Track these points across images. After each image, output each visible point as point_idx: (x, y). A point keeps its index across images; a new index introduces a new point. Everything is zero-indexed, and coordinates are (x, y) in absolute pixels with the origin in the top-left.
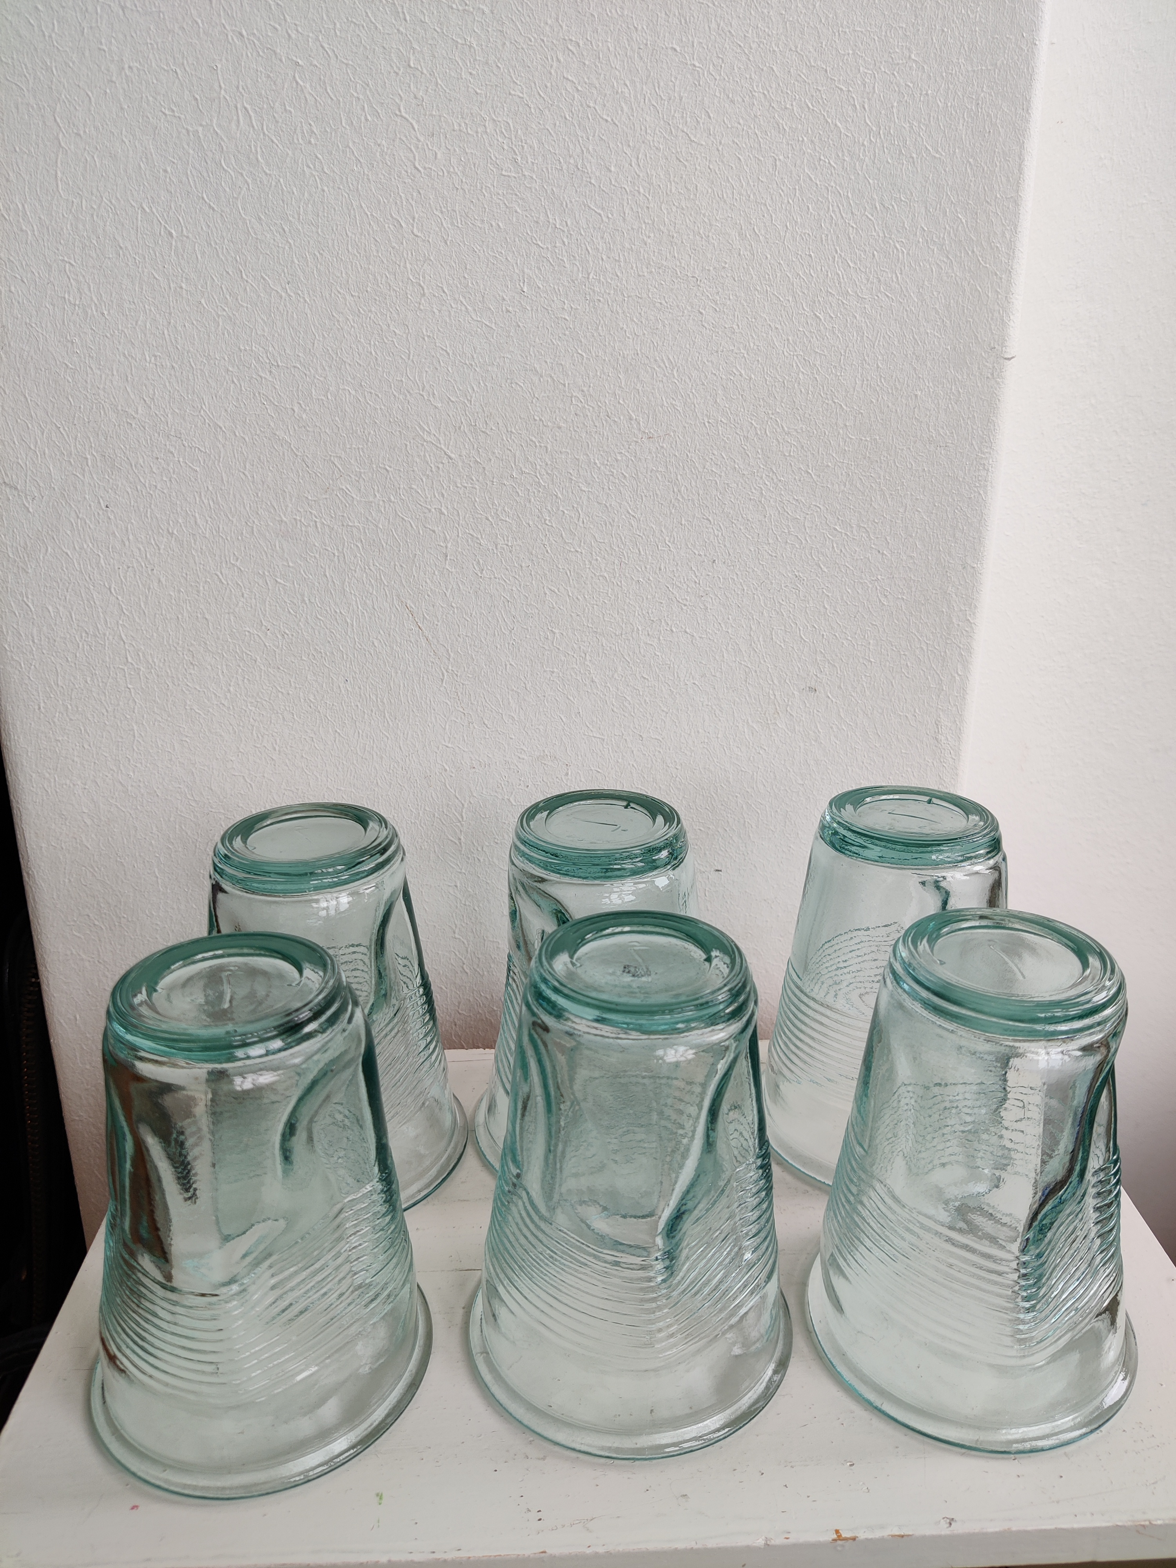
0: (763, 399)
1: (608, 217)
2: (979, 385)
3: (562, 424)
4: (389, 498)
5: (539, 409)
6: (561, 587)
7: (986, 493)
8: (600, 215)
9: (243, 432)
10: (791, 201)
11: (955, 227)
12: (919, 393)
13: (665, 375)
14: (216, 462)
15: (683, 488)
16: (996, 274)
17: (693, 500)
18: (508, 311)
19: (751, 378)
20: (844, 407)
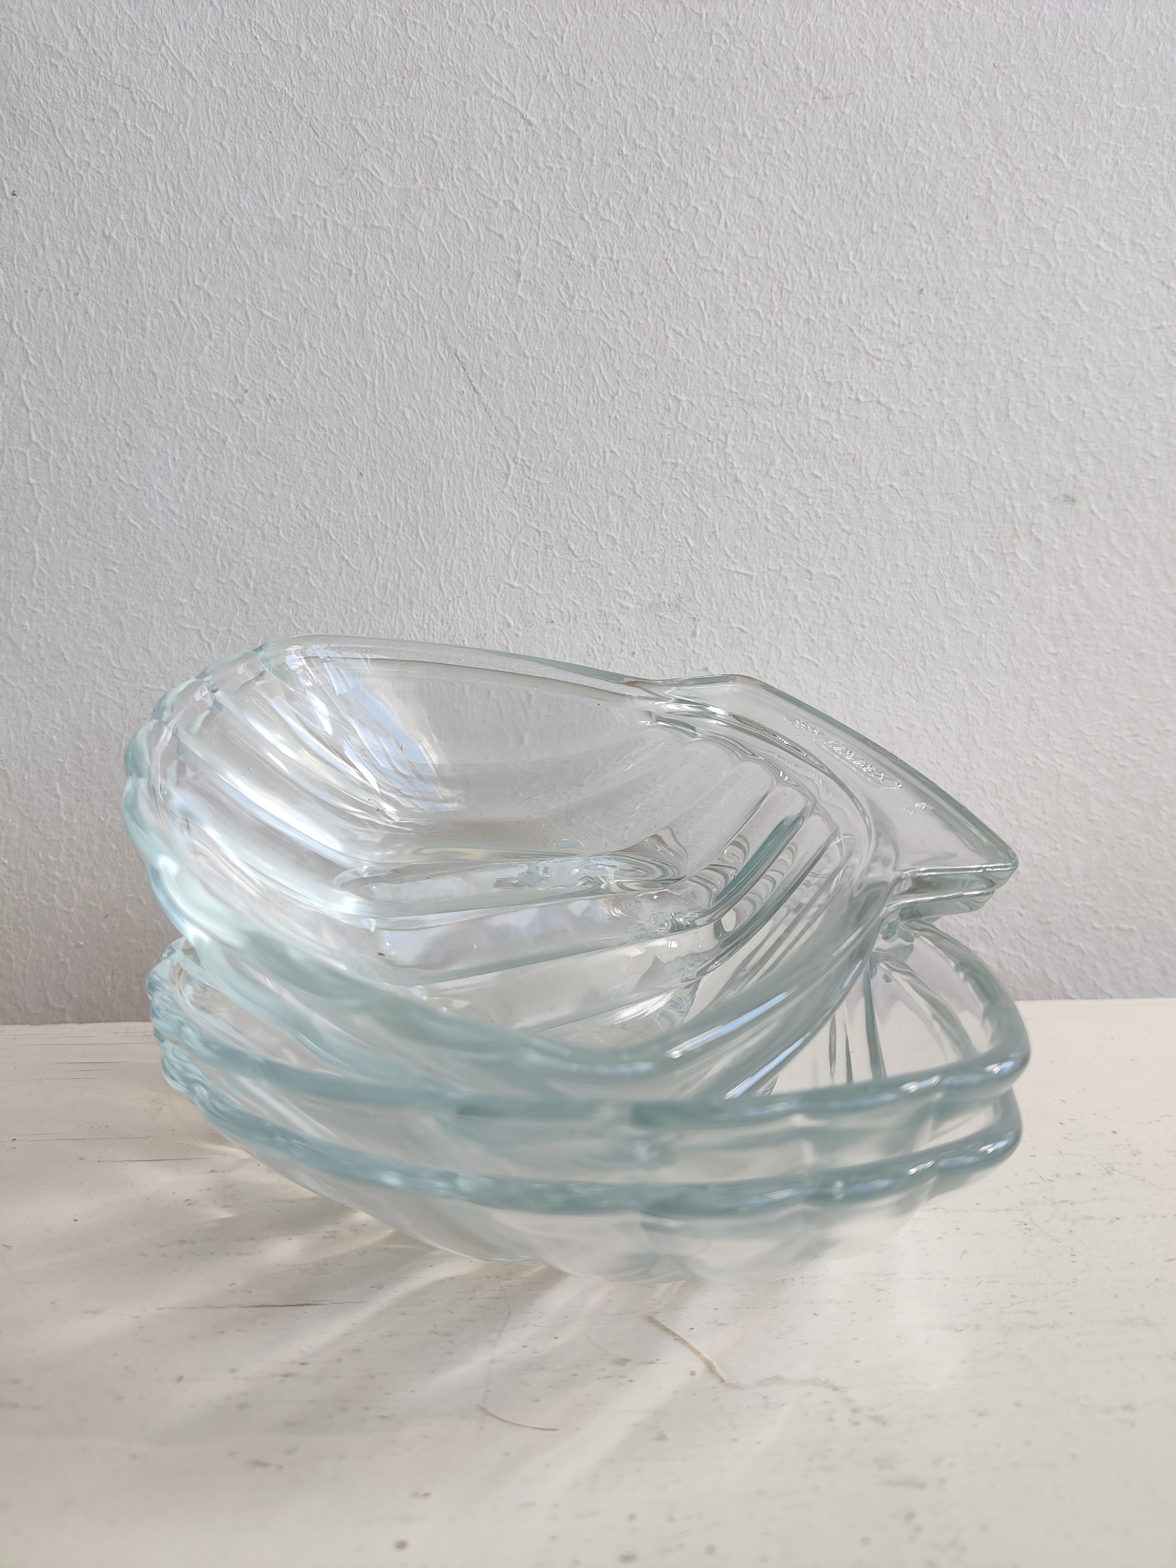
0: (991, 45)
4: (437, 185)
5: (662, 51)
6: (691, 328)
9: (224, 82)
14: (181, 128)
15: (874, 177)
17: (889, 196)
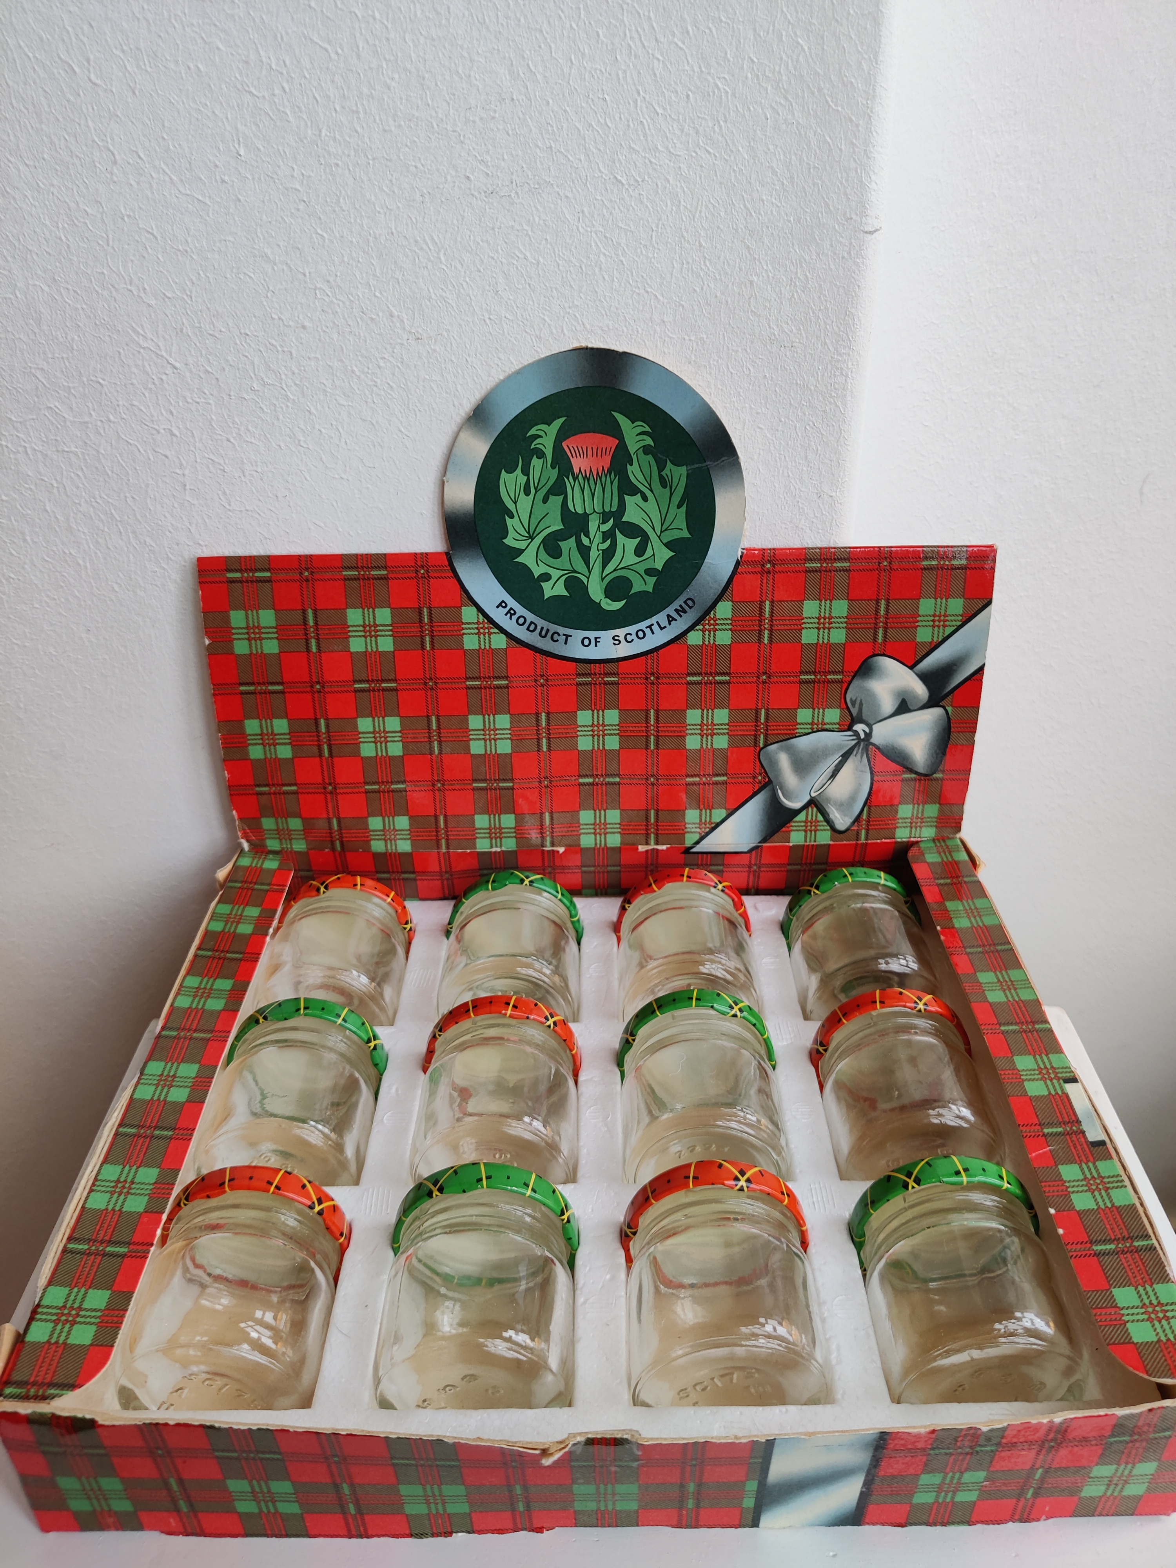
1: (337, 53)
2: (832, 267)
3: (307, 324)
7: (845, 405)
8: (326, 50)
10: (574, 26)
11: (795, 57)
12: (755, 279)
13: (429, 260)
16: (851, 121)
18: (223, 181)
19: (538, 263)
20: (661, 298)
